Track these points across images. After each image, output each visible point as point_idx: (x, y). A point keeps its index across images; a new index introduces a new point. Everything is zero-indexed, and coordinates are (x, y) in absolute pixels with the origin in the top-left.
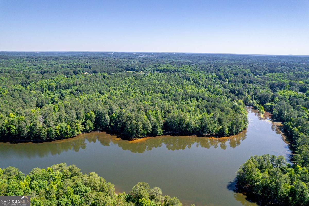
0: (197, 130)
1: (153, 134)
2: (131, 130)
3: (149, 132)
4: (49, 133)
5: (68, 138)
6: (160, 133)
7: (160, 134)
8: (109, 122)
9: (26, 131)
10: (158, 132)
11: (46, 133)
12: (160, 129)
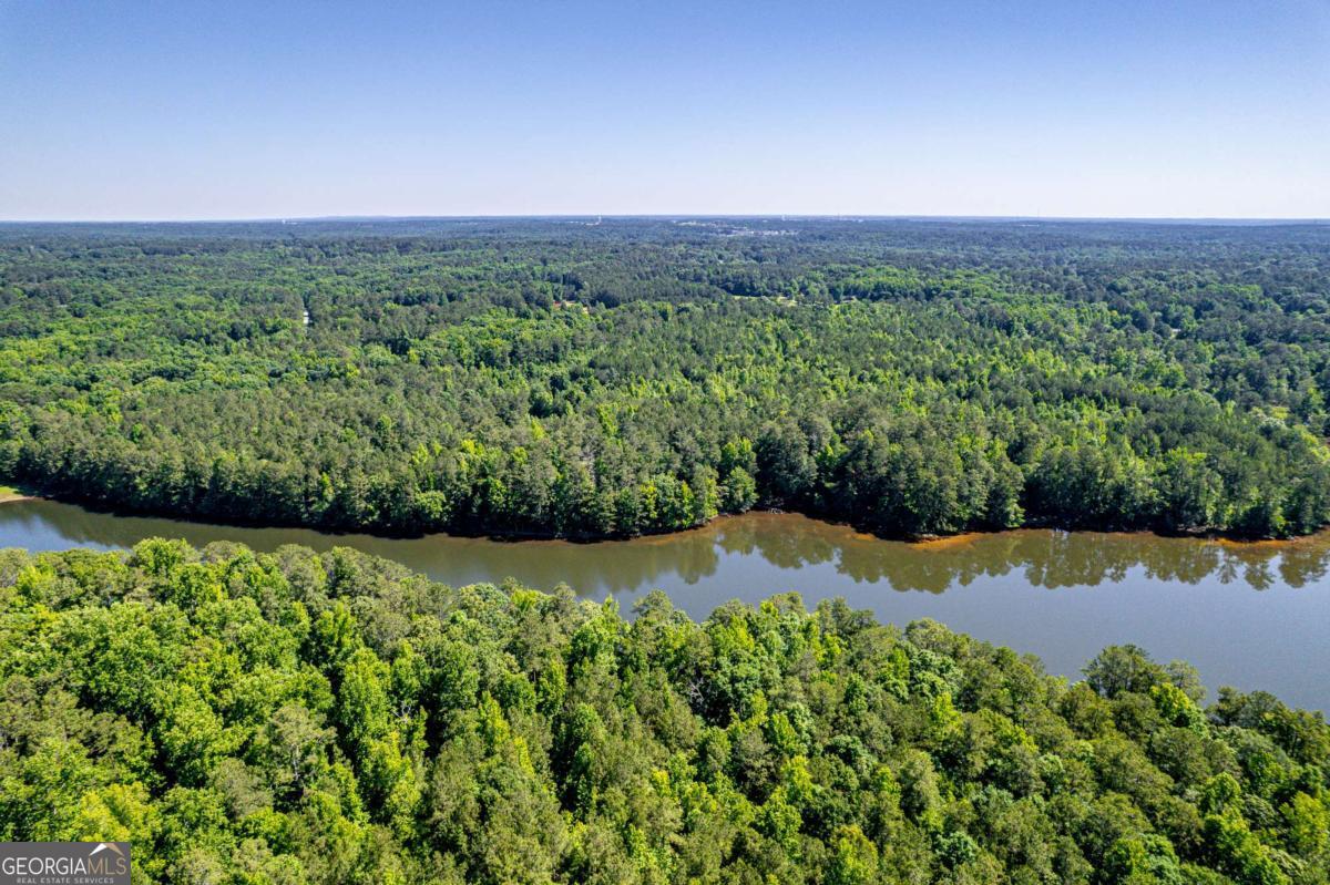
0: (1156, 511)
1: (991, 522)
2: (915, 506)
3: (979, 513)
4: (622, 508)
5: (680, 529)
6: (1016, 521)
7: (1016, 525)
8: (815, 475)
9: (545, 497)
10: (1008, 513)
11: (614, 509)
12: (1016, 505)
